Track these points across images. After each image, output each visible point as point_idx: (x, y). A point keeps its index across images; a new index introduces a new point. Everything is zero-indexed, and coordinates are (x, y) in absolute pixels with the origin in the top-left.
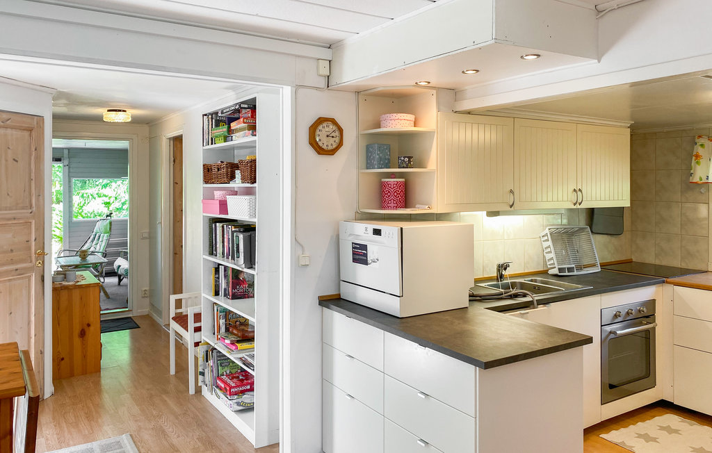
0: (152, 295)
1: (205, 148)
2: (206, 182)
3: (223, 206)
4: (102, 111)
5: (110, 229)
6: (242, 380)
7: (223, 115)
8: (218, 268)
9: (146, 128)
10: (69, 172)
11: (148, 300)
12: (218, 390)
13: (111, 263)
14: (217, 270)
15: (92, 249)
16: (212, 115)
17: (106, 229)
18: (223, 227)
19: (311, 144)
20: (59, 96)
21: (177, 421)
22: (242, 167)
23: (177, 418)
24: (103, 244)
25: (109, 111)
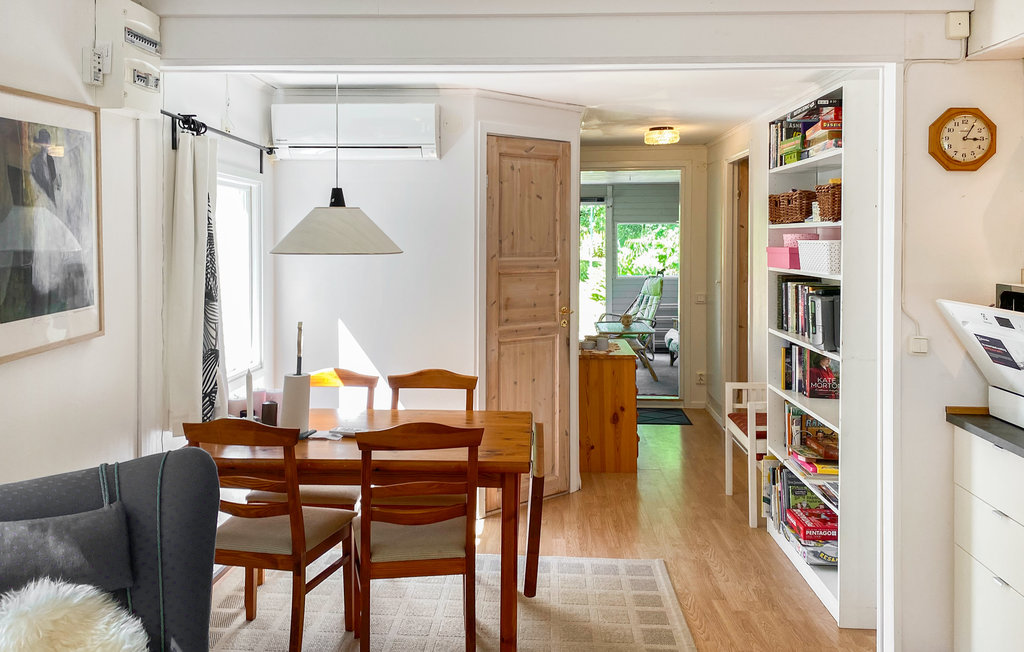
0: (709, 383)
1: (772, 171)
2: (773, 221)
3: (794, 255)
4: (642, 131)
5: (661, 289)
6: (825, 521)
7: (793, 120)
8: (791, 349)
9: (704, 151)
10: (613, 215)
11: (704, 388)
12: (787, 528)
13: (661, 336)
14: (788, 352)
15: (639, 315)
16: (781, 122)
17: (655, 289)
18: (797, 288)
19: (932, 153)
20: (591, 114)
21: (727, 559)
22: (821, 197)
23: (728, 556)
24: (652, 310)
25: (652, 129)
